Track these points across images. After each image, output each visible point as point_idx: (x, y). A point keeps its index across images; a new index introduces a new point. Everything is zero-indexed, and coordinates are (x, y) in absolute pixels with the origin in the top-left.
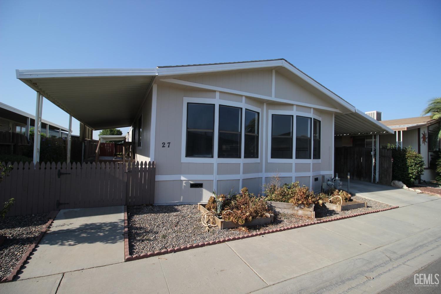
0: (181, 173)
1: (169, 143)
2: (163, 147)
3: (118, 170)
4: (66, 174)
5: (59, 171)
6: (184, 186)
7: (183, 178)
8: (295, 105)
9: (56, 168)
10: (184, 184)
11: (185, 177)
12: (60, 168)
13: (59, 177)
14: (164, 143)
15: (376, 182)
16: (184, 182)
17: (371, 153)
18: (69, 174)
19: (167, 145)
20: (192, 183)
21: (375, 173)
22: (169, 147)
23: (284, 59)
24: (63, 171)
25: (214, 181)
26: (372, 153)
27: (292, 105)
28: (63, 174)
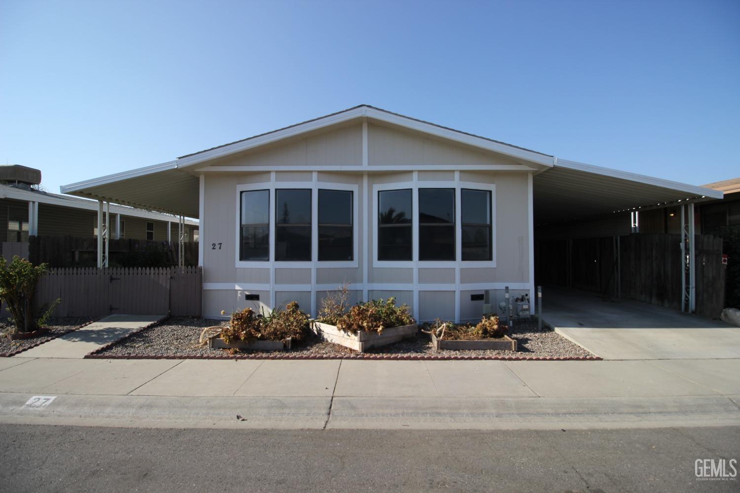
0: (236, 281)
1: (221, 244)
2: (213, 249)
3: (161, 276)
4: (116, 279)
5: (111, 276)
6: (239, 297)
7: (237, 287)
8: (415, 171)
9: (109, 274)
10: (239, 295)
11: (240, 286)
12: (112, 274)
13: (111, 282)
14: (214, 245)
15: (690, 311)
16: (239, 292)
17: (679, 246)
18: (119, 279)
19: (217, 246)
20: (247, 293)
21: (687, 289)
22: (220, 248)
23: (364, 105)
24: (114, 276)
25: (271, 293)
26: (682, 245)
27: (411, 172)
28: (114, 279)
